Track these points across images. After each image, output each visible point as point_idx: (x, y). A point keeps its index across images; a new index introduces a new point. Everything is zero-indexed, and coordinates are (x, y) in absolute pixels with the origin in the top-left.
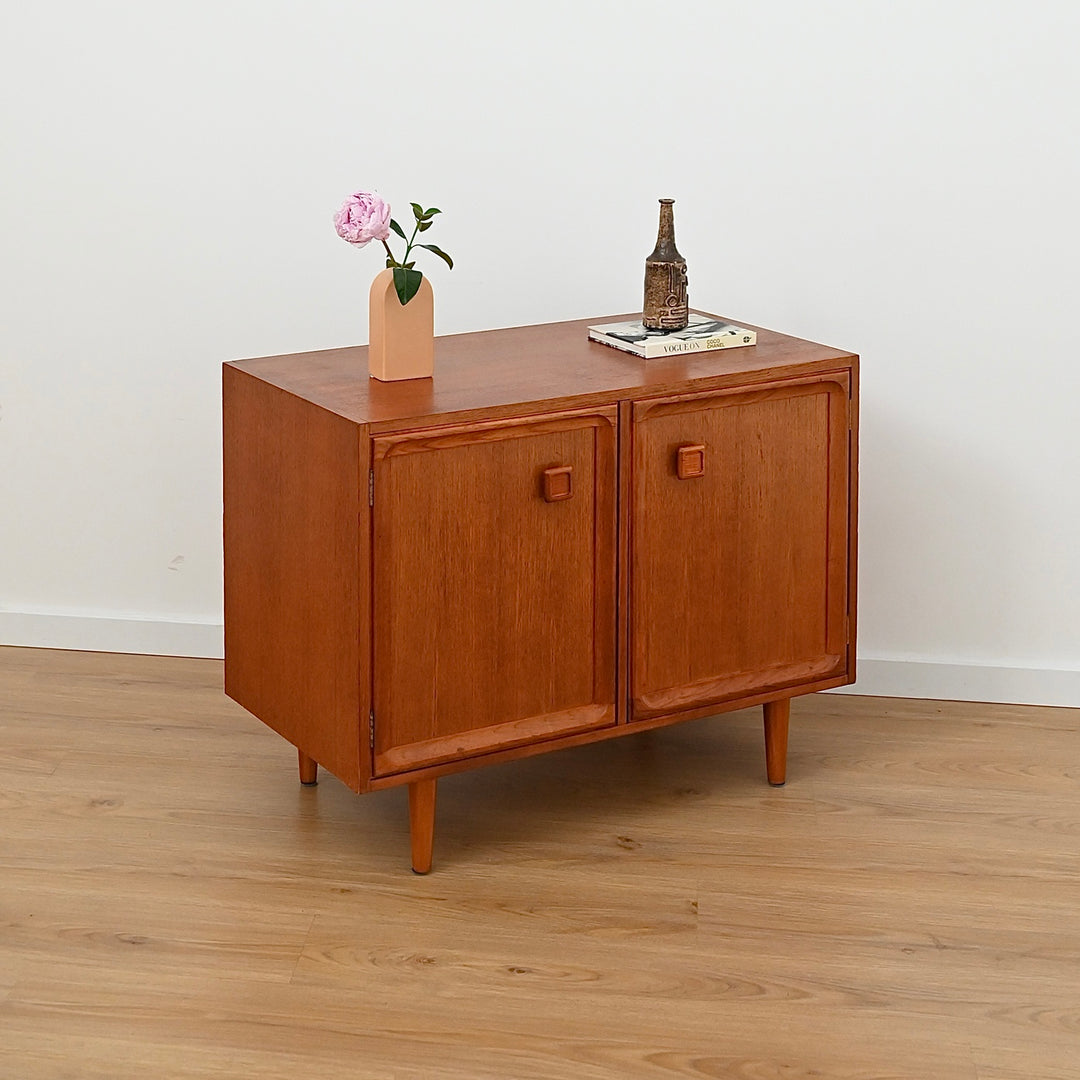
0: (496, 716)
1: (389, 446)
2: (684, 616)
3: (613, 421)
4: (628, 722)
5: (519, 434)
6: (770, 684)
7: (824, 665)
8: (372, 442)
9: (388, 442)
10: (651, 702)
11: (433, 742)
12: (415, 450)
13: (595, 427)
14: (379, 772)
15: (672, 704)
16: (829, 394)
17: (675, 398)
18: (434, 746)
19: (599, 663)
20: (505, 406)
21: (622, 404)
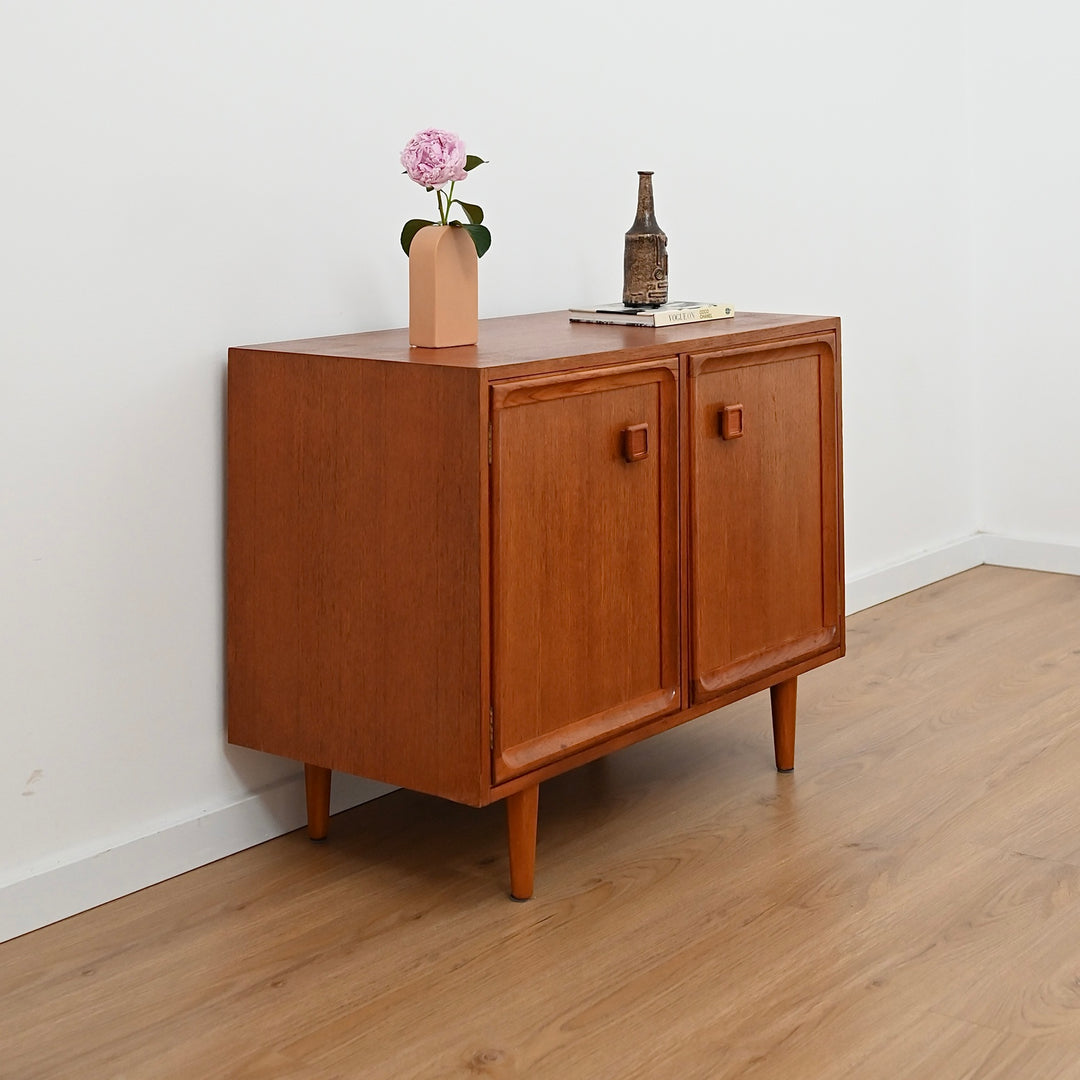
0: (588, 707)
1: (506, 394)
2: (726, 589)
3: (676, 374)
4: (689, 707)
5: (603, 386)
6: (790, 659)
7: (822, 640)
8: (491, 389)
9: (504, 389)
10: (707, 683)
11: (540, 740)
12: (525, 402)
13: (659, 383)
14: (499, 779)
15: (723, 685)
16: (819, 356)
17: (719, 354)
18: (540, 746)
19: (665, 641)
20: (596, 355)
21: (681, 356)
